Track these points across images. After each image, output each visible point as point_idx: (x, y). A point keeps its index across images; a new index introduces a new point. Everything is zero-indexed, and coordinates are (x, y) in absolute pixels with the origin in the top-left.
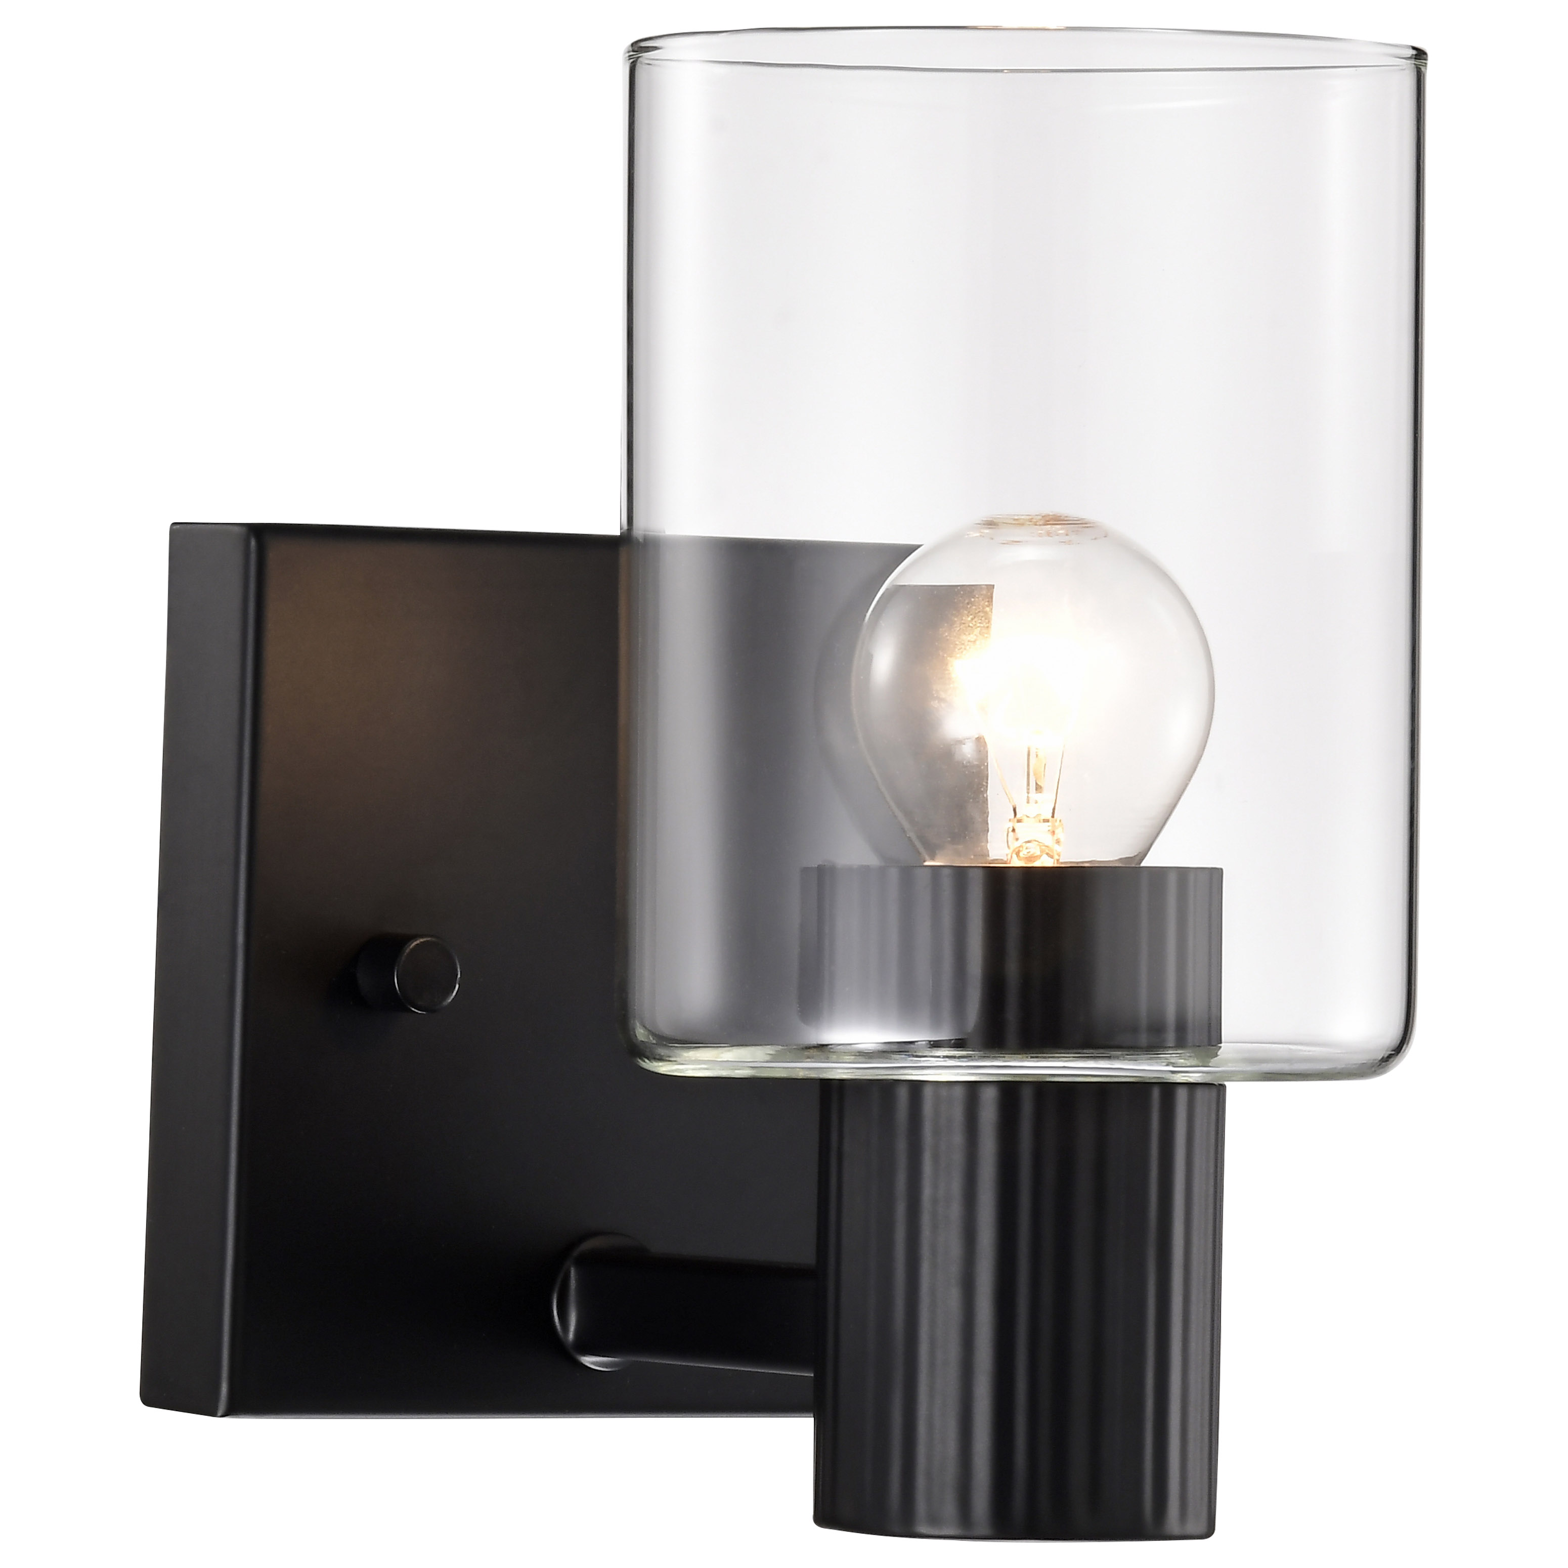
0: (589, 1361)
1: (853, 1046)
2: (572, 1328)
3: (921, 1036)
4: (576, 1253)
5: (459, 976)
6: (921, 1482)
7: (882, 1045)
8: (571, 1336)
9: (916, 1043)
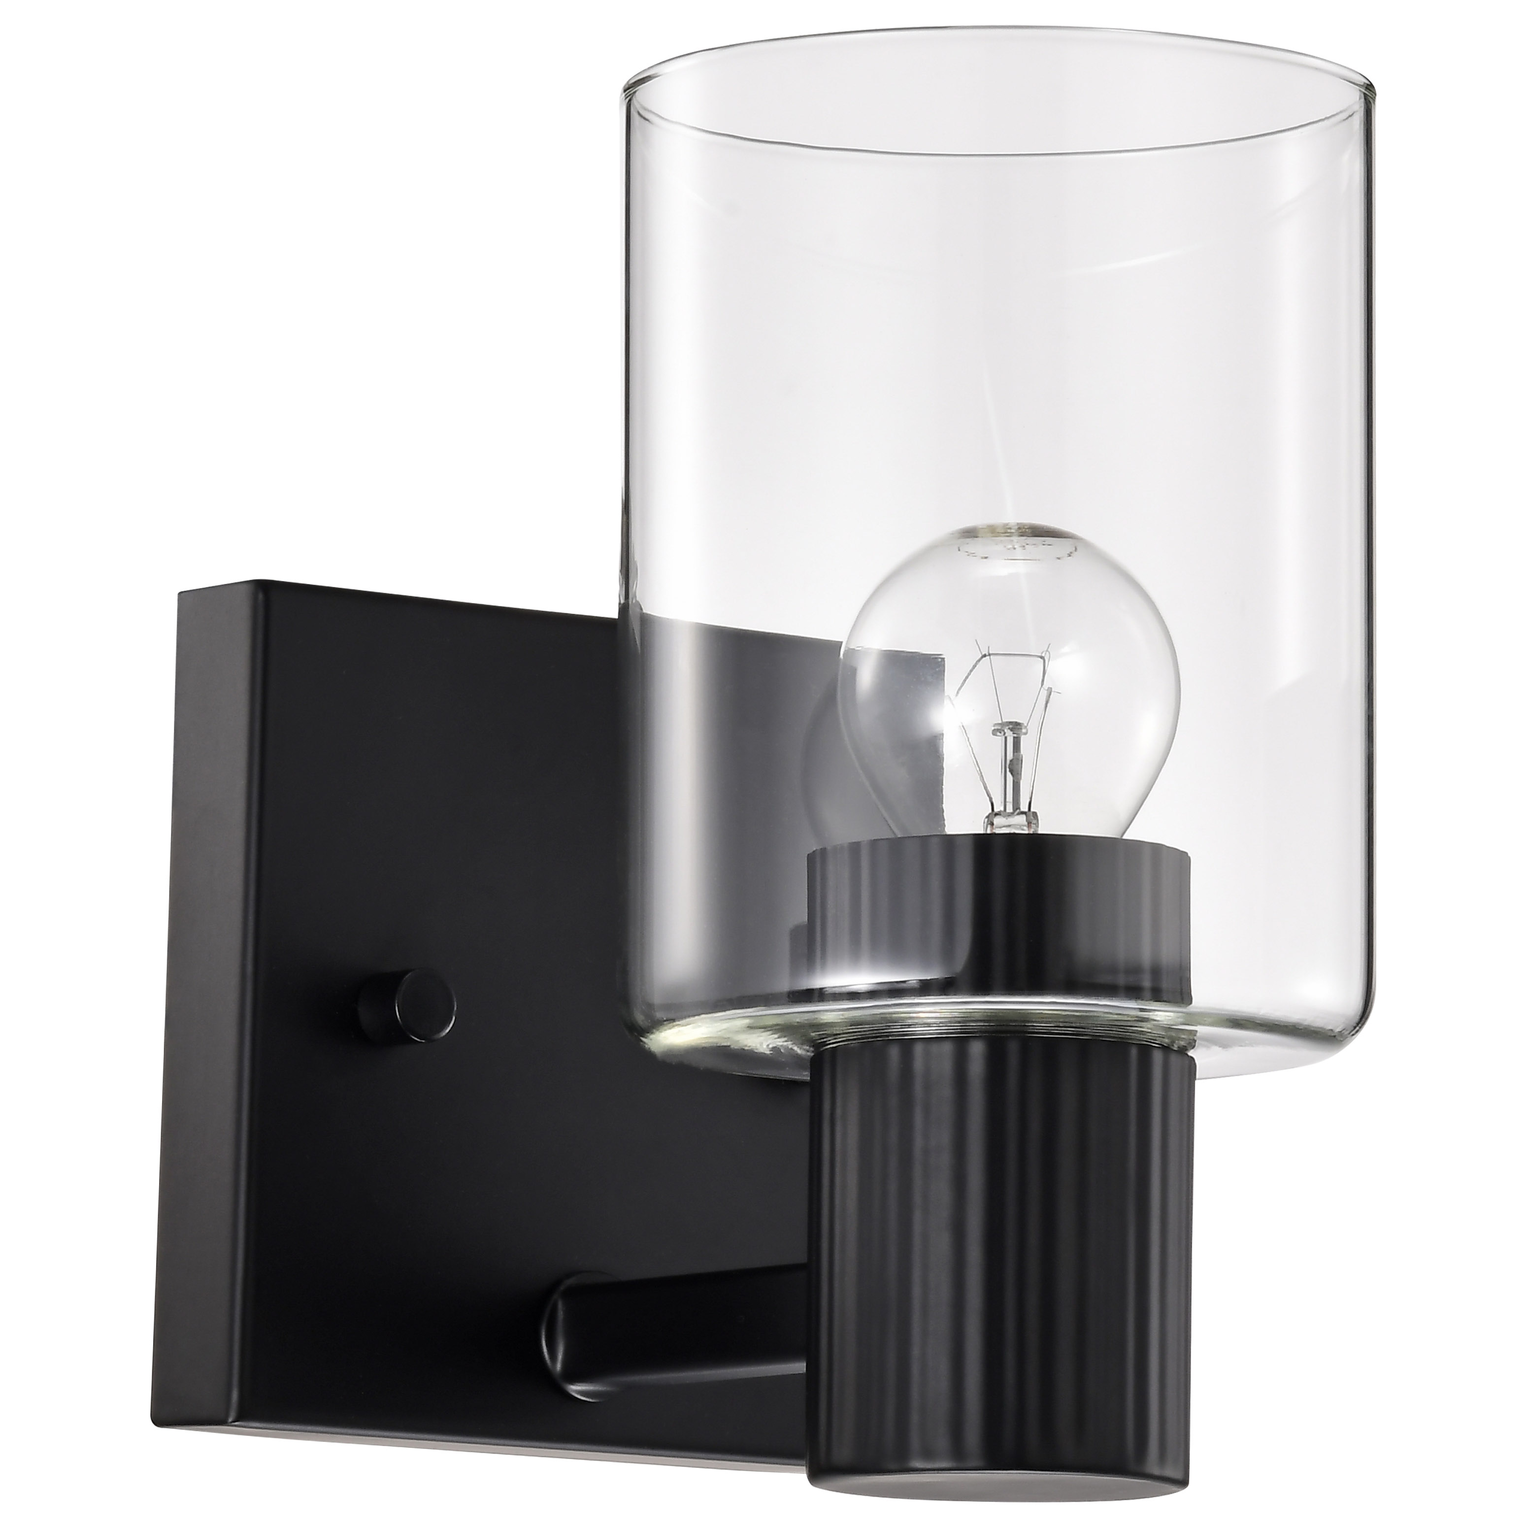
0: (575, 1389)
1: (847, 987)
2: (560, 1357)
3: (912, 976)
4: (562, 1288)
5: (455, 1009)
6: (915, 1418)
7: (875, 986)
8: (559, 1366)
9: (907, 982)
